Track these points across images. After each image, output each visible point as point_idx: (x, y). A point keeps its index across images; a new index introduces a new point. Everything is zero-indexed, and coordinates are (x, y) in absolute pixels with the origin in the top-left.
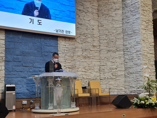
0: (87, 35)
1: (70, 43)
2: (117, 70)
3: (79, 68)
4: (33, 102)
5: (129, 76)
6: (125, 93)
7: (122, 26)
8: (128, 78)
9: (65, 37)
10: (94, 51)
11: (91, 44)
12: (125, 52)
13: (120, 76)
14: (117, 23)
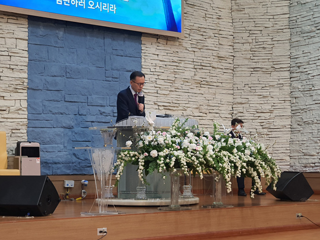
0: (204, 30)
1: (169, 49)
2: (273, 115)
3: (186, 108)
4: (87, 183)
5: (302, 129)
6: (291, 168)
7: (288, 12)
8: (300, 134)
9: (157, 35)
10: (220, 70)
11: (214, 52)
12: (293, 73)
13: (278, 130)
14: (277, 5)
